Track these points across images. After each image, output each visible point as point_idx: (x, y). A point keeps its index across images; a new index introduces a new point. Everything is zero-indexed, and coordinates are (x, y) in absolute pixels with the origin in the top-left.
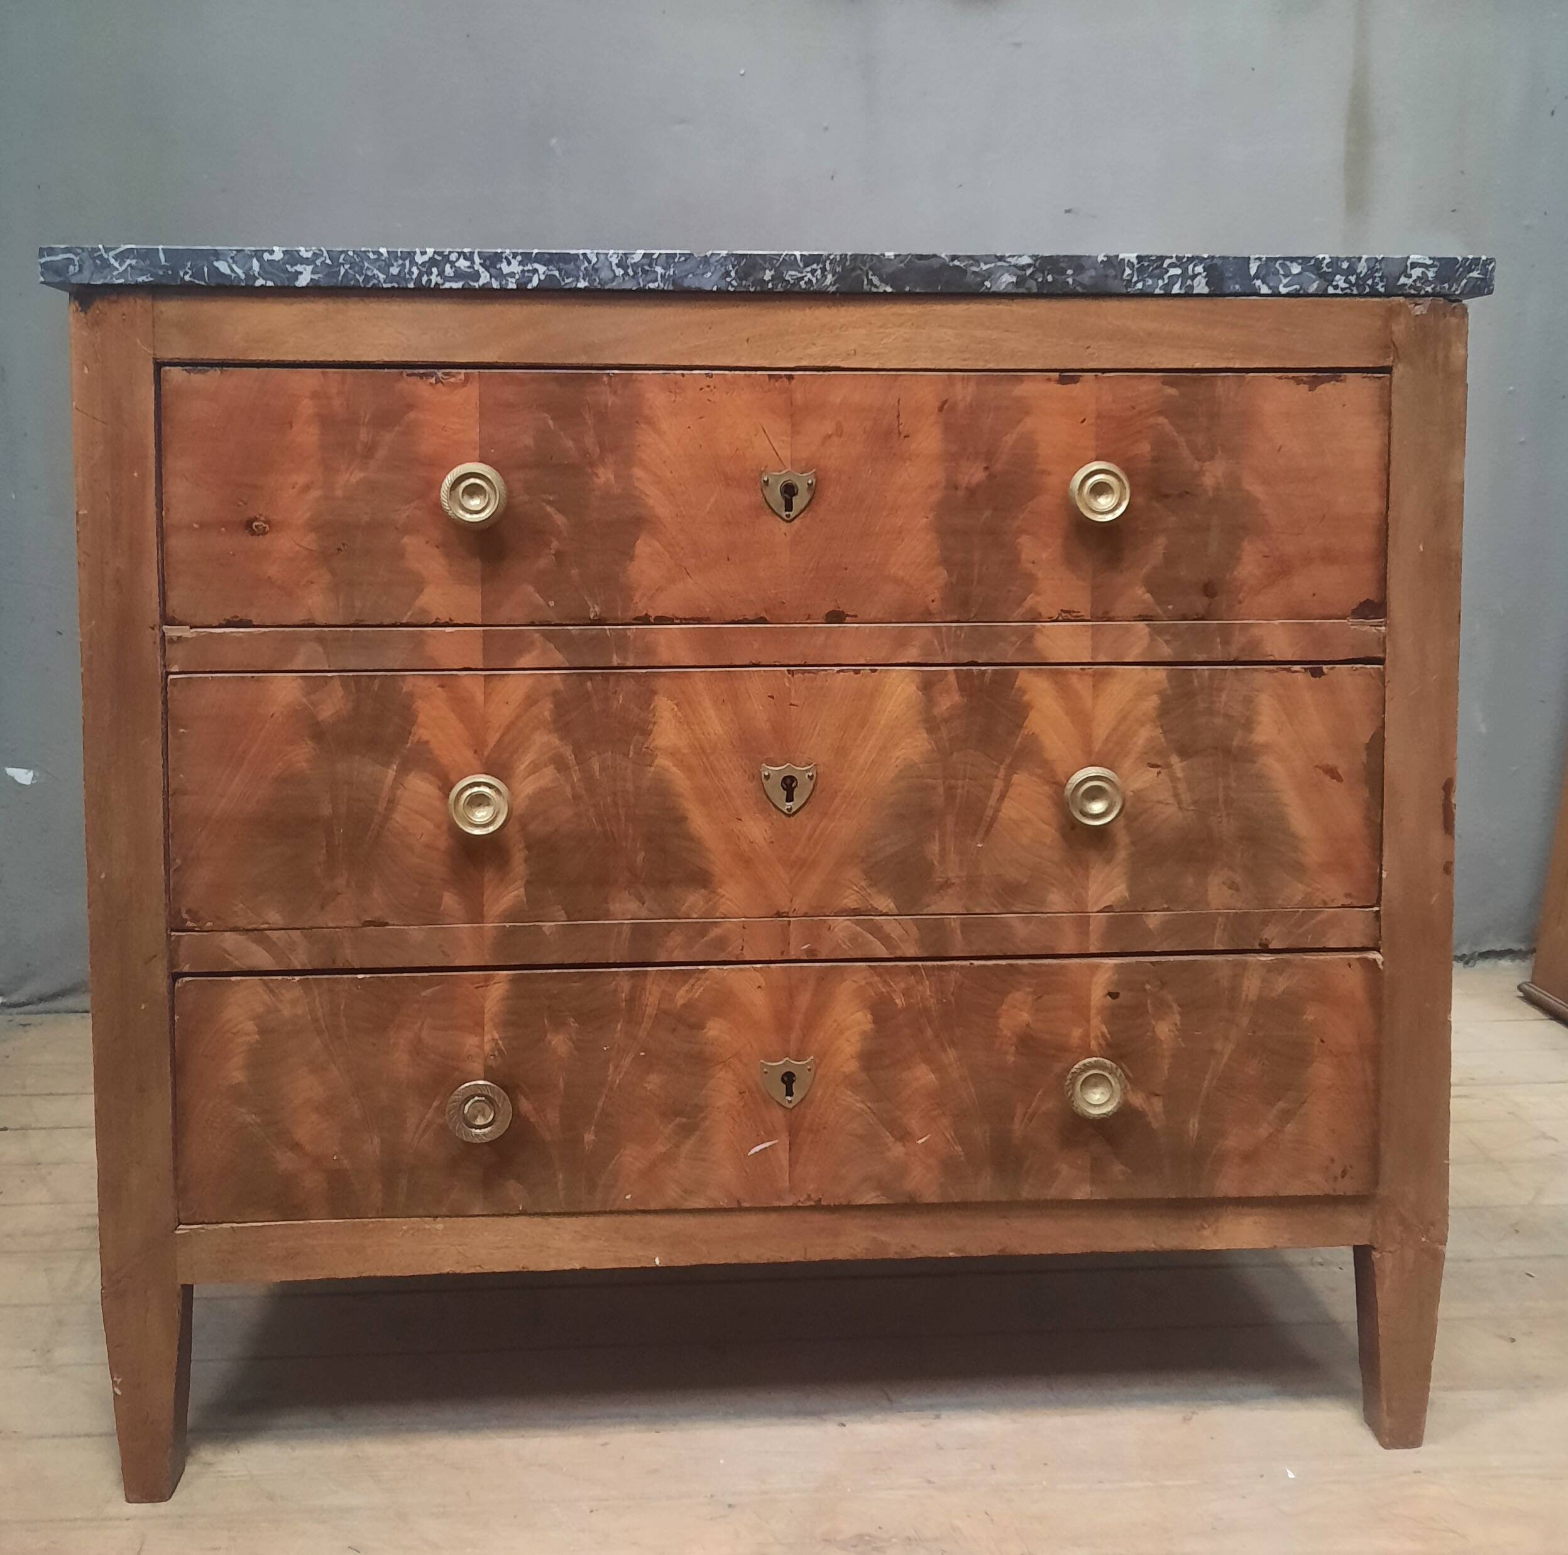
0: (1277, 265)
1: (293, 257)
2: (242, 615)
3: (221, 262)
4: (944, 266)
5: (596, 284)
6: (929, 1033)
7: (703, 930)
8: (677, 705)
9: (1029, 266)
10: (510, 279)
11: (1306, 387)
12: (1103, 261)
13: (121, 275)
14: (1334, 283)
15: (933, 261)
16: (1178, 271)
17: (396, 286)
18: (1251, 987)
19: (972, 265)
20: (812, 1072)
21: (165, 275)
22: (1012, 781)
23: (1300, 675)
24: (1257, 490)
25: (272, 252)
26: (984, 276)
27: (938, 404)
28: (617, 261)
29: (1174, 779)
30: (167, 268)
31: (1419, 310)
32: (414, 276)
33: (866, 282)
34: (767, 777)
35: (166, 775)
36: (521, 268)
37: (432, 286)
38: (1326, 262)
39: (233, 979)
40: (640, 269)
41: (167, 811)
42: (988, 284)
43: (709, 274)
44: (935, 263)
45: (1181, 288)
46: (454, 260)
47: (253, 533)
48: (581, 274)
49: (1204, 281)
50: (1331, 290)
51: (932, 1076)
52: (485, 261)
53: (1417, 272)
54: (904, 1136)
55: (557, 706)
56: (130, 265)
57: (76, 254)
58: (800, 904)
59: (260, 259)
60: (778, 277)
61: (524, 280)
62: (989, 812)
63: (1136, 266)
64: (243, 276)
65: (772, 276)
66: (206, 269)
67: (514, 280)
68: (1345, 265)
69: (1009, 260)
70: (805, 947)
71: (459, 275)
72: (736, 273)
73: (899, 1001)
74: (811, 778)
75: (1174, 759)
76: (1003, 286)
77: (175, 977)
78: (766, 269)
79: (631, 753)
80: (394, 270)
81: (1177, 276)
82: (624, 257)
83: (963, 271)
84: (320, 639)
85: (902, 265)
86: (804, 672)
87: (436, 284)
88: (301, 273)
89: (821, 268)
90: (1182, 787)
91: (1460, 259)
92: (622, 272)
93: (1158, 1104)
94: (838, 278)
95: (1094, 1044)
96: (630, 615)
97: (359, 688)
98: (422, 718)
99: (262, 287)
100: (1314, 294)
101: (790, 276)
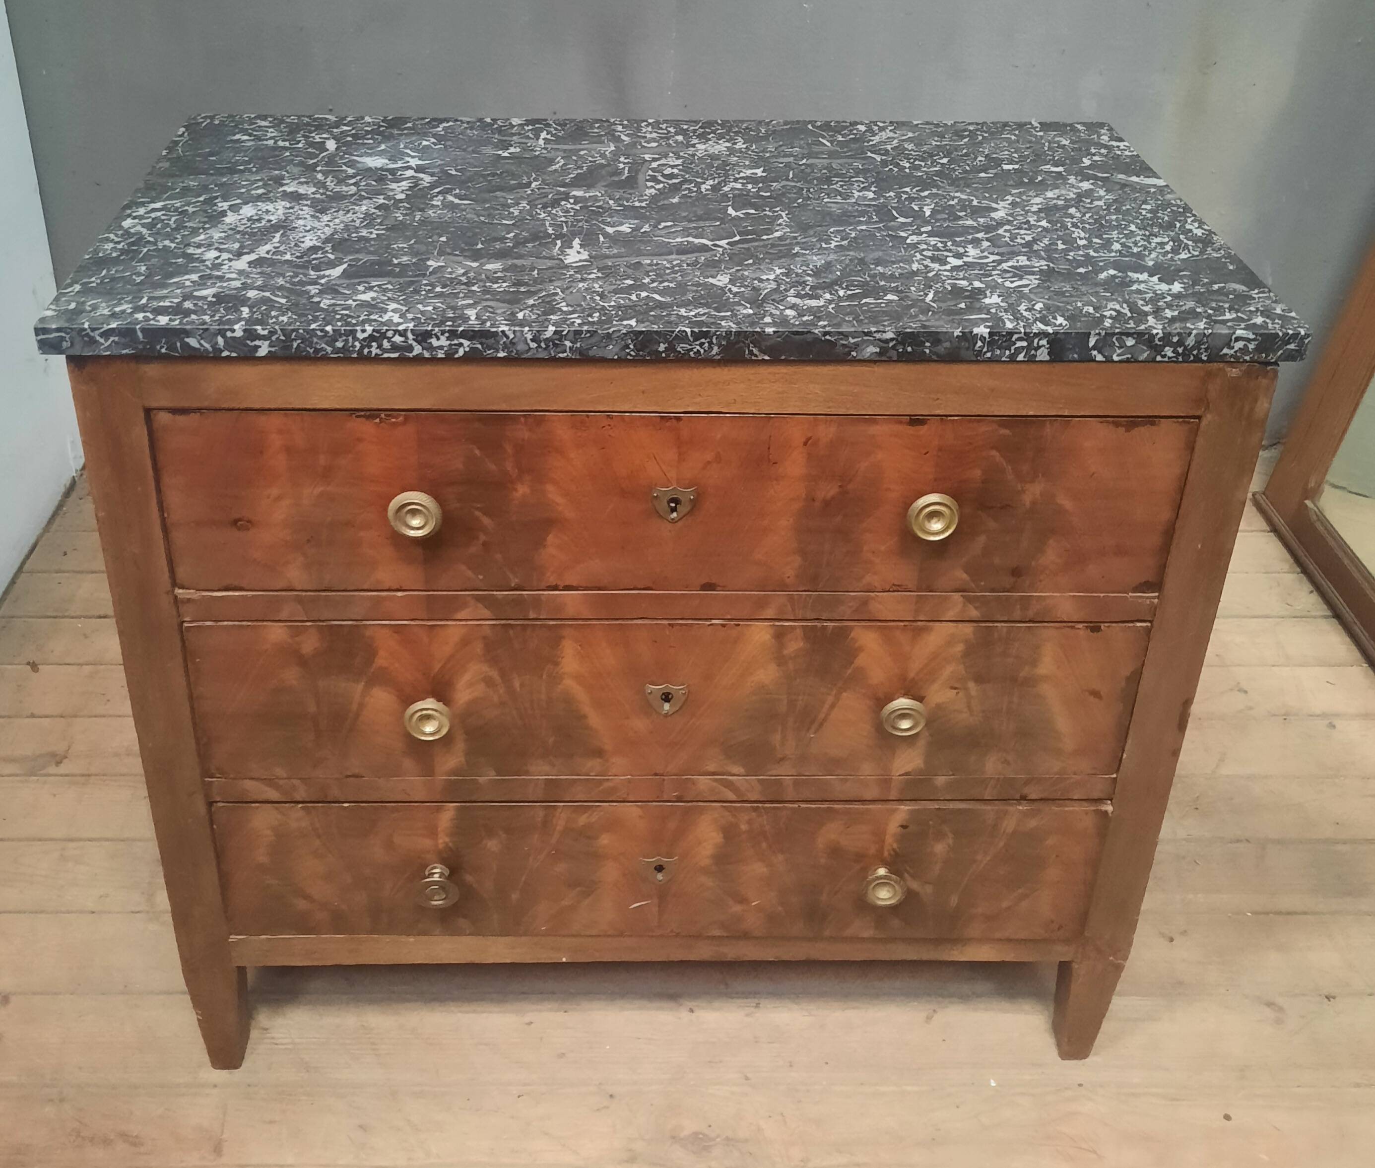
0: (1114, 339)
1: (250, 334)
2: (236, 583)
3: (191, 339)
4: (817, 340)
5: (513, 354)
6: (765, 845)
7: (599, 783)
8: (579, 645)
9: (892, 339)
10: (439, 351)
11: (1124, 429)
12: (958, 336)
13: (107, 349)
14: (1163, 353)
15: (809, 335)
16: (1025, 344)
17: (342, 355)
18: (1009, 825)
19: (841, 339)
20: (677, 864)
21: (144, 348)
22: (841, 697)
23: (1082, 631)
24: (1066, 503)
25: (233, 331)
26: (851, 347)
27: (803, 440)
28: (531, 337)
29: (969, 696)
30: (147, 343)
31: (1234, 372)
32: (357, 349)
33: (747, 352)
34: (650, 692)
35: (189, 684)
36: (449, 342)
37: (373, 355)
38: (1159, 336)
39: (253, 805)
40: (551, 343)
41: (192, 709)
42: (854, 354)
43: (611, 347)
44: (809, 337)
45: (1024, 357)
46: (391, 336)
47: (239, 529)
48: (501, 347)
49: (1046, 351)
50: (1159, 358)
51: (765, 870)
52: (417, 337)
53: (1240, 345)
54: (743, 900)
55: (488, 646)
56: (113, 341)
57: (67, 333)
58: (672, 768)
59: (224, 336)
60: (671, 348)
61: (452, 351)
62: (821, 716)
63: (988, 340)
64: (210, 349)
65: (665, 348)
66: (178, 344)
67: (443, 352)
68: (1175, 339)
69: (875, 335)
70: (675, 793)
71: (395, 348)
72: (634, 346)
73: (744, 827)
74: (684, 693)
75: (971, 685)
76: (868, 355)
77: (210, 804)
78: (660, 343)
79: (544, 677)
80: (339, 344)
81: (1023, 348)
82: (537, 334)
83: (833, 343)
84: (299, 600)
85: (779, 339)
86: (681, 625)
87: (376, 354)
88: (260, 347)
89: (708, 342)
90: (975, 702)
91: (1281, 334)
92: (536, 345)
93: (929, 889)
94: (723, 349)
95: (886, 854)
96: (543, 585)
97: (332, 633)
98: (382, 653)
99: (228, 357)
100: (1142, 362)
101: (681, 348)
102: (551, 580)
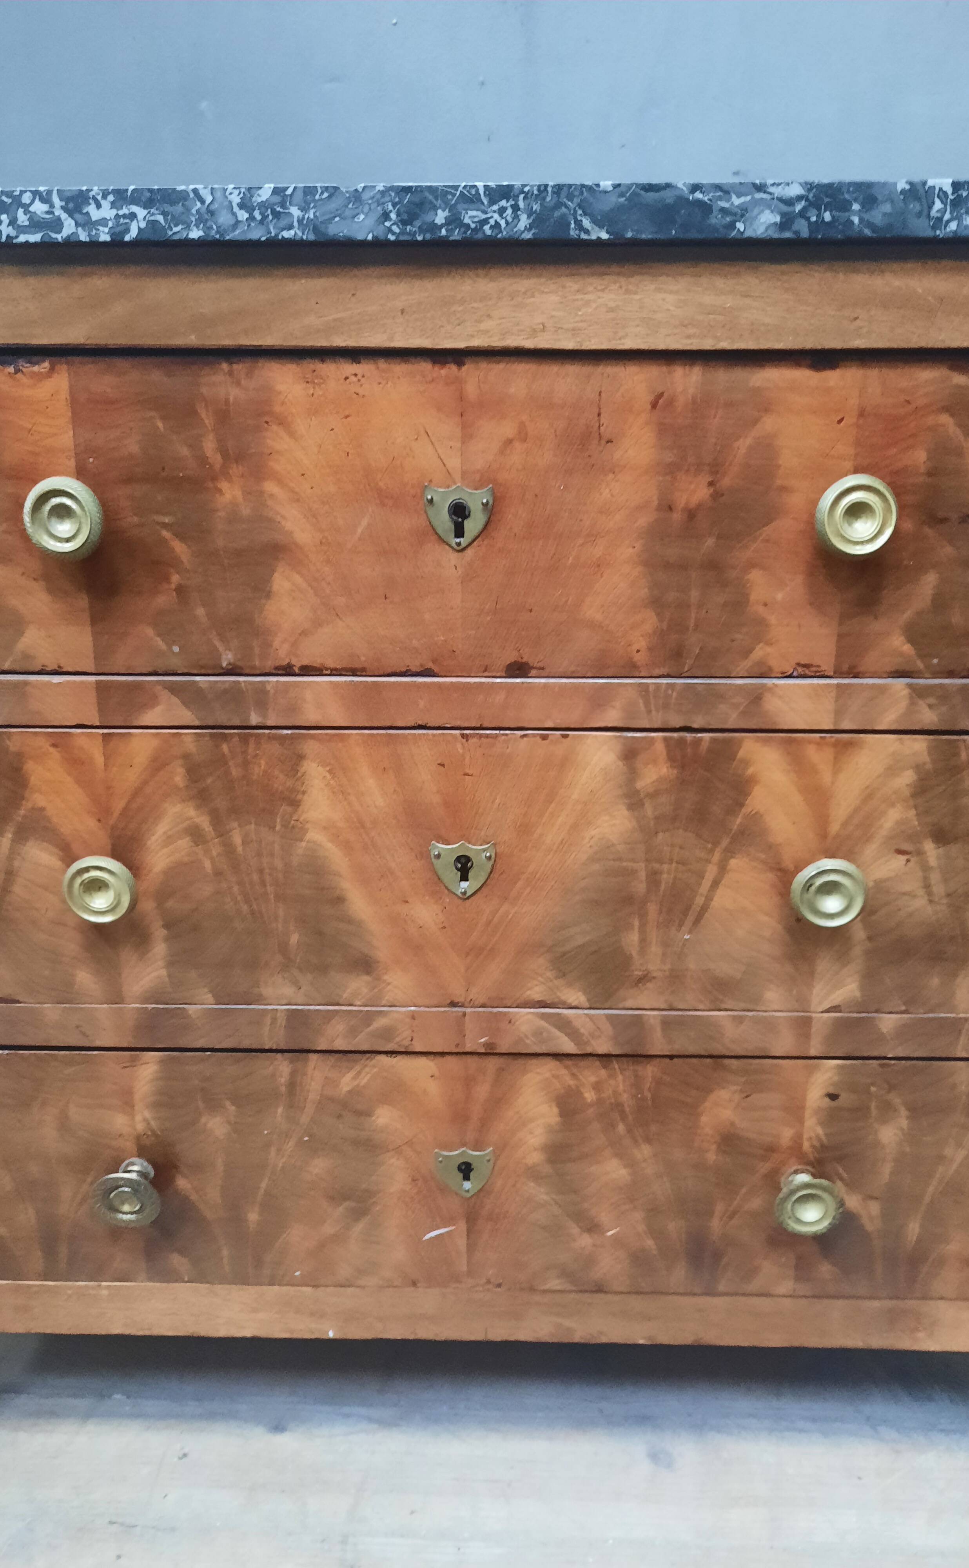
4: (682, 201)
5: (213, 233)
6: (621, 1128)
7: (368, 1018)
8: (330, 772)
9: (800, 198)
10: (101, 228)
12: (903, 192)
15: (666, 193)
19: (720, 198)
20: (492, 1162)
22: (729, 867)
26: (735, 214)
27: (650, 399)
28: (239, 201)
29: (926, 868)
34: (438, 856)
36: (114, 212)
40: (269, 211)
42: (740, 226)
43: (362, 217)
44: (668, 196)
46: (28, 202)
48: (193, 219)
51: (624, 1171)
52: (67, 203)
54: (593, 1228)
55: (190, 770)
58: (477, 993)
60: (454, 220)
61: (118, 229)
62: (700, 901)
63: (951, 197)
65: (446, 218)
67: (106, 230)
69: (771, 189)
70: (483, 1040)
71: (36, 224)
72: (398, 215)
73: (589, 1096)
74: (489, 858)
75: (929, 847)
76: (762, 230)
78: (437, 209)
79: (278, 828)
82: (247, 193)
83: (705, 208)
85: (623, 199)
86: (481, 736)
87: (8, 236)
89: (512, 206)
90: (935, 877)
92: (246, 216)
93: (874, 1208)
94: (536, 219)
95: (806, 1145)
96: (270, 665)
98: (35, 782)
101: (470, 217)
102: (282, 653)
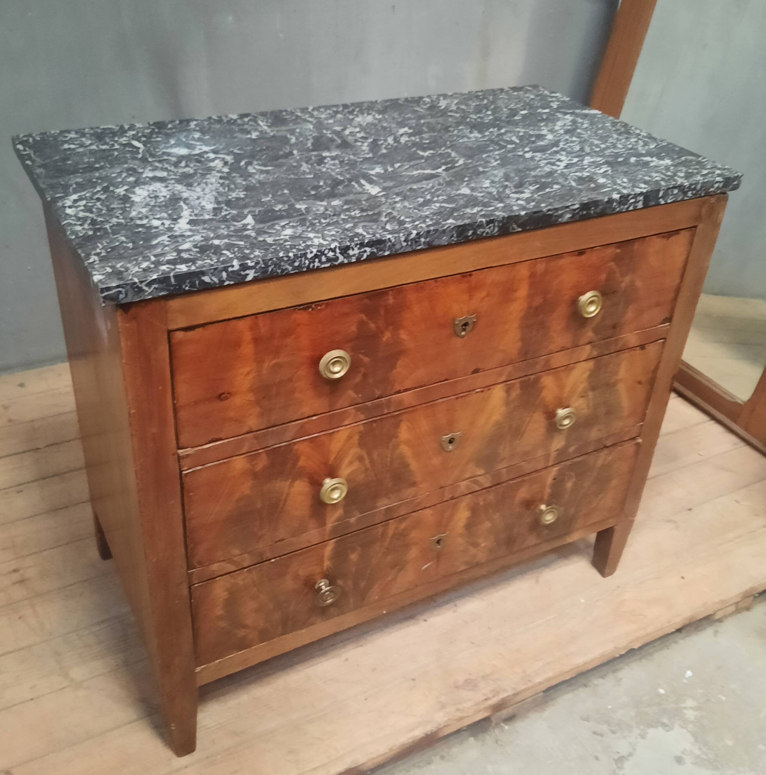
0: (670, 191)
1: (244, 267)
2: (217, 436)
3: (205, 277)
4: (544, 215)
5: (393, 252)
6: (491, 510)
7: (413, 502)
8: (410, 423)
9: (578, 208)
10: (353, 257)
12: (606, 202)
13: (150, 294)
14: (688, 195)
16: (633, 200)
17: (297, 271)
18: (600, 463)
19: (555, 212)
20: (447, 536)
21: (175, 289)
22: (533, 417)
23: (638, 351)
24: (638, 284)
25: (233, 266)
26: (559, 216)
27: (529, 275)
28: (404, 239)
29: (588, 400)
30: (177, 285)
31: (713, 200)
32: (307, 265)
33: (511, 228)
34: (444, 440)
35: (183, 512)
36: (359, 251)
37: (315, 267)
38: (687, 186)
39: (218, 578)
40: (414, 241)
42: (560, 220)
43: (445, 237)
44: (540, 214)
45: (633, 207)
46: (327, 253)
47: (222, 400)
48: (387, 249)
49: (642, 203)
50: (686, 198)
51: (490, 524)
52: (342, 251)
53: (716, 185)
55: (361, 437)
56: (155, 288)
57: (123, 288)
58: (450, 481)
59: (226, 271)
60: (474, 233)
61: (360, 256)
62: (523, 429)
63: (619, 201)
64: (217, 282)
65: (472, 233)
66: (197, 282)
67: (355, 258)
68: (693, 187)
69: (571, 207)
70: (450, 495)
71: (329, 260)
72: (457, 235)
73: (482, 503)
74: (461, 436)
75: (590, 393)
76: (566, 219)
77: (191, 587)
78: (469, 230)
79: (390, 447)
80: (296, 264)
81: (633, 203)
82: (407, 236)
83: (551, 216)
84: (255, 437)
85: (527, 218)
86: (461, 397)
87: (318, 267)
88: (248, 274)
89: (493, 226)
90: (590, 402)
91: (733, 177)
92: (406, 244)
94: (500, 228)
95: (545, 496)
96: (393, 391)
97: (273, 453)
98: (303, 458)
99: (228, 285)
100: (680, 201)
101: (480, 231)
102: (397, 388)
